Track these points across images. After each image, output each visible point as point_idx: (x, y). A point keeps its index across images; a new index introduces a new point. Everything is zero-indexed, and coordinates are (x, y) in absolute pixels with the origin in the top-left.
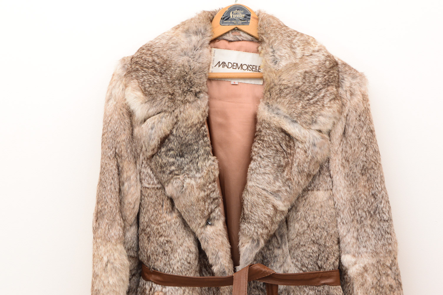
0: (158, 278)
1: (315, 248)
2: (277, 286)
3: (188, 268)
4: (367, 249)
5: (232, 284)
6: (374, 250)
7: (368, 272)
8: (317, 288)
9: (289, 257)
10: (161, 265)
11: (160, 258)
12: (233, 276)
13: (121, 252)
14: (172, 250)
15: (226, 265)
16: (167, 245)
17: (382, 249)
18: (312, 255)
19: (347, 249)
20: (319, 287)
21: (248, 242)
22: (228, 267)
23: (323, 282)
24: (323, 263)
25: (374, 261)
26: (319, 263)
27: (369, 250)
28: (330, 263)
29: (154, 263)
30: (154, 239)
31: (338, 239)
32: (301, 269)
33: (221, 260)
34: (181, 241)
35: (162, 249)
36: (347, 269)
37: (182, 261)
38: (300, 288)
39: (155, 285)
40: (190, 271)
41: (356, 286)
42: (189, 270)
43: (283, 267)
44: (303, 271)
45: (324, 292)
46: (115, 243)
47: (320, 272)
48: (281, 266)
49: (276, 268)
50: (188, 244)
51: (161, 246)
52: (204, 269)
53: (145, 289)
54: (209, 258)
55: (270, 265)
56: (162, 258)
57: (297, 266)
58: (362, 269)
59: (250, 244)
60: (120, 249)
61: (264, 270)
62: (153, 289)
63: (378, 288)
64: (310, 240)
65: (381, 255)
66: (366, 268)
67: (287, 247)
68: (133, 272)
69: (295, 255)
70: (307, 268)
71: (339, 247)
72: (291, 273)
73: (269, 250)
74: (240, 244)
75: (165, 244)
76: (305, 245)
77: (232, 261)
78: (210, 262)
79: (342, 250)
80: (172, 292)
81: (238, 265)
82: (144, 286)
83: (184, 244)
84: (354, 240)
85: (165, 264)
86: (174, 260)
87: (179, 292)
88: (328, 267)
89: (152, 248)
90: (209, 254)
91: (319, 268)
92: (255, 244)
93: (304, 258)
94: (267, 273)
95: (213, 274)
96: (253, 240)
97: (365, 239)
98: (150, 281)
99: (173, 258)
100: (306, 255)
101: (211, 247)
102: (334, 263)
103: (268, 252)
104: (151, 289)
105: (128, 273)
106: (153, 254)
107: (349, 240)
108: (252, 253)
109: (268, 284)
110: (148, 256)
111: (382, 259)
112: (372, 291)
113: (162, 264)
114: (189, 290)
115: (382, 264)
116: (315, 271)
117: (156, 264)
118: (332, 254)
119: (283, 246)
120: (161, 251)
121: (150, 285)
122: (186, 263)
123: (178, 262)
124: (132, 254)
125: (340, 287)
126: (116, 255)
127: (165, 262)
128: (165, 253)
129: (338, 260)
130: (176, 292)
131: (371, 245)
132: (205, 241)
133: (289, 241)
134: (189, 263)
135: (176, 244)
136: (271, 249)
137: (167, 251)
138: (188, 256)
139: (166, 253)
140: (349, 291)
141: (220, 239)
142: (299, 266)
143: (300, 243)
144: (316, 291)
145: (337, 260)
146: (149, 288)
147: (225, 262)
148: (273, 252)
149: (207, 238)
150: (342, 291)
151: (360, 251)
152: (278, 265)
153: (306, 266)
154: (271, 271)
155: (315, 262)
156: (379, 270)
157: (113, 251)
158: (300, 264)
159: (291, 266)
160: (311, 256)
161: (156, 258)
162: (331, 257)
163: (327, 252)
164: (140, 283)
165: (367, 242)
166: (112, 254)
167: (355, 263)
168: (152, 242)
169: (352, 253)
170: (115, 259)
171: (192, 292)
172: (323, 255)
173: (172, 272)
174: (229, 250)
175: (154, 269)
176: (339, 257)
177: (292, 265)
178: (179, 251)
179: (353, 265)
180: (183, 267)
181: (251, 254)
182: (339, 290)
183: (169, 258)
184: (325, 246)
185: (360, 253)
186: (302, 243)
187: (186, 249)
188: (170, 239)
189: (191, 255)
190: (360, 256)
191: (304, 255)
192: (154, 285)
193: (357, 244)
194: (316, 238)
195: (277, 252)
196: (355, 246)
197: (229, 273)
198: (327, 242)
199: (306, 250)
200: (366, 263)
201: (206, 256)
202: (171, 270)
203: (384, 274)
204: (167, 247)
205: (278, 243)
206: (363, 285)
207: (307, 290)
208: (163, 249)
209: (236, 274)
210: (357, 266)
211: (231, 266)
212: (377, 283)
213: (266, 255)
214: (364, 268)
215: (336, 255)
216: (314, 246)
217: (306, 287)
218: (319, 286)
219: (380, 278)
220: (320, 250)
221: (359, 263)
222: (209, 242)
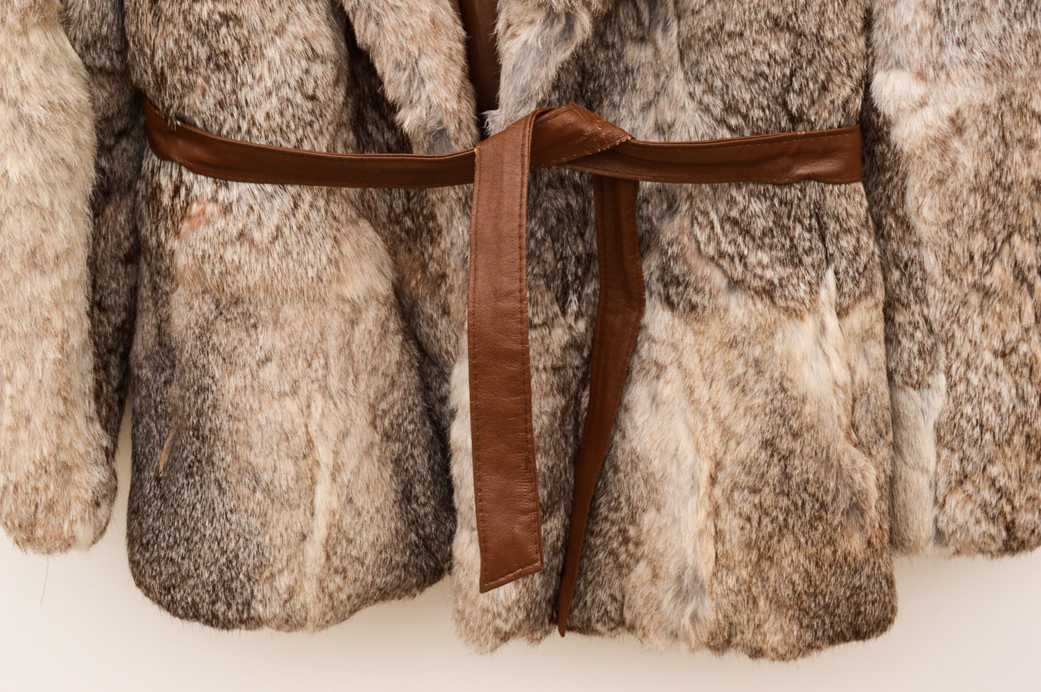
0: (198, 152)
1: (780, 46)
2: (635, 185)
3: (309, 118)
4: (971, 51)
5: (472, 180)
6: (998, 55)
7: (966, 136)
8: (778, 190)
9: (680, 75)
10: (204, 108)
11: (200, 81)
12: (473, 155)
13: (46, 59)
14: (245, 50)
15: (449, 106)
16: (223, 30)
17: (1025, 51)
18: (767, 71)
19: (899, 50)
20: (786, 190)
21: (532, 22)
22: (454, 113)
23: (803, 170)
24: (807, 102)
25: (989, 95)
26: (794, 101)
27: (978, 55)
28: (832, 102)
29: (182, 97)
30: (176, 8)
31: (869, 12)
32: (722, 122)
33: (429, 86)
34: (279, 14)
35: (206, 48)
36: (888, 123)
37: (286, 92)
38: (715, 190)
39: (191, 175)
40: (316, 126)
41: (914, 186)
42: (311, 124)
43: (653, 110)
44: (729, 128)
45: (803, 205)
46: (18, 27)
47: (797, 137)
48: (646, 107)
49: (630, 112)
50: (304, 26)
51: (202, 37)
52: (371, 114)
53: (159, 186)
54: (386, 79)
55: (606, 103)
56: (207, 79)
57: (707, 110)
58: (946, 126)
59: (537, 28)
60: (43, 48)
61: (589, 128)
62: (183, 192)
63: (993, 190)
64: (762, 14)
65: (1020, 73)
66: (960, 121)
67: (674, 38)
68: (119, 125)
69: (704, 69)
70: (745, 117)
71: (868, 44)
72: (685, 138)
73: (606, 46)
74: (500, 26)
75: (218, 26)
76: (741, 35)
77: (470, 87)
78: (391, 93)
79: (880, 52)
80: (252, 202)
81: (494, 105)
82: (156, 178)
83: (291, 28)
84: (925, 19)
85: (221, 104)
86: (252, 88)
87: (277, 202)
88: (827, 117)
89: (171, 44)
90: (384, 65)
91: (793, 119)
92: (558, 28)
93: (738, 81)
94: (602, 142)
96: (551, 16)
97: (966, 12)
98: (172, 161)
99: (250, 79)
100: (744, 72)
101: (392, 39)
102: (846, 102)
103: (602, 56)
104: (176, 191)
105: (87, 136)
106: (173, 66)
107: (908, 19)
108: (543, 61)
109: (601, 177)
110: (159, 71)
111: (1019, 90)
112: (971, 201)
113: (211, 102)
114: (315, 196)
115: (1015, 105)
116: (774, 133)
117: (186, 101)
118: (844, 70)
119: (659, 35)
120: (202, 52)
121: (175, 174)
122: (299, 98)
123: (270, 94)
124: (104, 61)
125: (860, 186)
126: (29, 70)
127: (219, 96)
128: (219, 61)
129: (861, 93)
130: (267, 205)
131: (988, 35)
132: (370, 15)
133: (679, 18)
134: (313, 98)
135: (259, 28)
136: (613, 45)
137: (226, 54)
138: (307, 72)
139: (222, 60)
140: (889, 198)
141: (424, 8)
142: (717, 111)
143: (722, 27)
144: (776, 202)
145: (857, 92)
146: (171, 187)
147: (443, 93)
148: (620, 57)
149: (374, 6)
150: (865, 203)
151: (945, 58)
152: (637, 103)
153: (743, 110)
154: (617, 133)
155: (775, 98)
156: (1003, 128)
157: (16, 55)
158: (718, 102)
159: (683, 107)
160: (763, 75)
161: (185, 78)
162: (838, 80)
163: (824, 62)
164: (145, 164)
165: (974, 25)
166: (11, 69)
167: (923, 104)
168: (169, 20)
169: (916, 66)
170: (24, 88)
171: (327, 202)
172: (809, 72)
173: (249, 132)
174: (460, 47)
175: (183, 120)
176: (866, 82)
177: (691, 106)
178: (271, 52)
179: (914, 110)
180: (289, 113)
181: (541, 67)
182: (858, 198)
183: (234, 80)
184: (819, 39)
185: (943, 66)
186: (729, 26)
187: (299, 47)
188: (233, 8)
189: (318, 69)
190: (943, 75)
191: (738, 73)
192: (188, 177)
193: (936, 31)
194: (785, 10)
195: (636, 54)
196: (926, 41)
197: (461, 141)
198: (827, 26)
199: (746, 54)
200: (961, 102)
201: (375, 72)
202: (244, 126)
203: (1020, 141)
204: (227, 40)
205: (640, 24)
206: (941, 182)
207: (739, 195)
208: (211, 46)
209: (487, 146)
210: (928, 113)
211: (467, 110)
212: (991, 174)
213: (593, 65)
214: (952, 121)
215: (857, 74)
216: (778, 41)
217: (739, 187)
218: (785, 185)
219: (1005, 156)
220: (797, 52)
221: (936, 103)
222: (385, 21)
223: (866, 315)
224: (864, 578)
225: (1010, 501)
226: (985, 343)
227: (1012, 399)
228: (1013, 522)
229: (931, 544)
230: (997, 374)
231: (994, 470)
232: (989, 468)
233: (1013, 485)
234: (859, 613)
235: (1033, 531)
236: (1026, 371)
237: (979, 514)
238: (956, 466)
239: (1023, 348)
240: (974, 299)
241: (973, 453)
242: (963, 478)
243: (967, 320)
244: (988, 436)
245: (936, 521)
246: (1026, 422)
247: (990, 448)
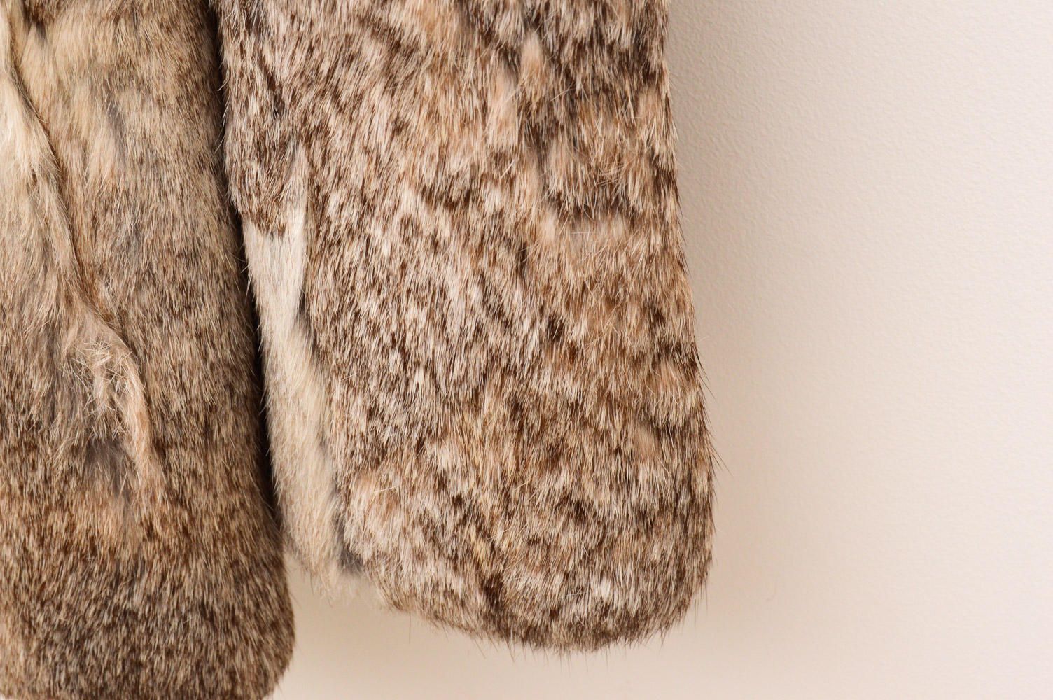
224: (137, 599)
225: (485, 533)
226: (402, 165)
227: (470, 311)
228: (497, 578)
229: (334, 568)
230: (435, 244)
231: (445, 456)
232: (430, 449)
233: (488, 501)
234: (138, 665)
235: (554, 614)
236: (508, 259)
237: (418, 537)
238: (359, 421)
239: (493, 198)
240: (373, 52)
241: (391, 405)
242: (378, 455)
243: (359, 98)
244: (420, 377)
246: (509, 371)
247: (426, 407)
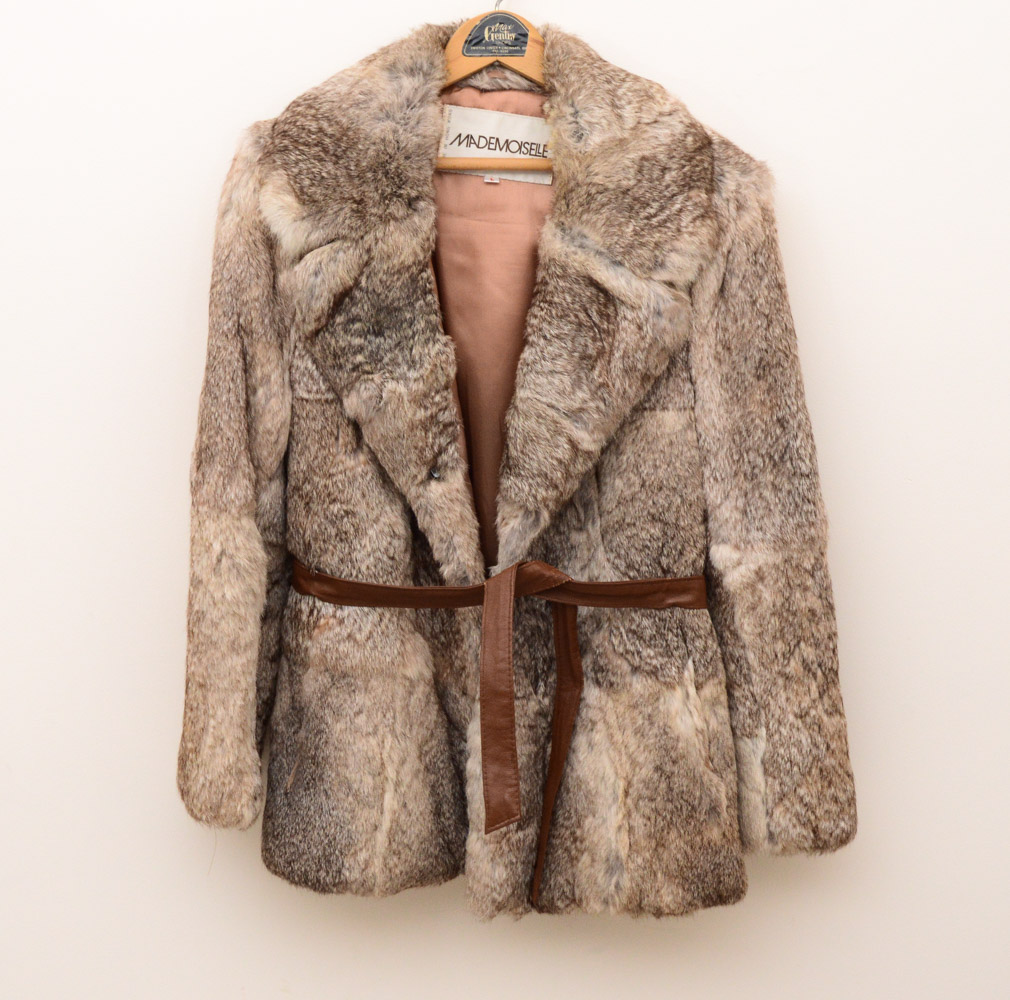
0: (326, 588)
1: (656, 531)
2: (575, 608)
3: (390, 569)
4: (765, 534)
5: (481, 602)
6: (780, 535)
7: (766, 582)
8: (658, 613)
9: (602, 548)
10: (333, 563)
11: (331, 547)
12: (483, 586)
13: (249, 534)
14: (356, 530)
15: (469, 563)
16: (345, 519)
17: (796, 533)
18: (649, 544)
19: (723, 533)
20: (662, 612)
21: (516, 517)
22: (473, 568)
23: (671, 601)
24: (672, 562)
25: (778, 559)
26: (664, 561)
27: (769, 536)
28: (686, 561)
29: (320, 557)
30: (320, 508)
31: (705, 511)
32: (625, 574)
33: (459, 552)
34: (376, 512)
35: (335, 529)
36: (721, 575)
37: (378, 554)
38: (622, 614)
39: (321, 603)
40: (394, 575)
41: (739, 611)
42: (391, 573)
43: (587, 570)
44: (629, 577)
45: (672, 621)
46: (237, 515)
47: (667, 581)
48: (583, 569)
49: (574, 571)
50: (389, 518)
51: (333, 523)
52: (422, 573)
53: (300, 611)
54: (435, 547)
55: (560, 566)
56: (335, 547)
57: (617, 568)
58: (753, 576)
59: (519, 520)
60: (248, 527)
61: (548, 573)
62: (315, 612)
63: (785, 614)
64: (645, 513)
65: (794, 546)
66: (761, 574)
67: (598, 528)
68: (276, 577)
69: (614, 544)
70: (638, 571)
71: (707, 530)
72: (605, 581)
73: (560, 533)
74: (499, 519)
75: (342, 517)
76: (634, 524)
77: (482, 556)
78: (437, 556)
79: (713, 534)
80: (356, 617)
81: (495, 563)
82: (298, 606)
83: (382, 519)
84: (737, 515)
85: (342, 561)
86: (360, 552)
87: (370, 617)
88: (683, 570)
89: (316, 527)
90: (433, 540)
91: (665, 572)
92: (531, 519)
93: (633, 550)
94: (555, 581)
95: (441, 581)
96: (527, 512)
97: (761, 512)
98: (309, 594)
99: (359, 547)
100: (637, 545)
101: (438, 525)
102: (694, 562)
103: (557, 538)
104: (311, 612)
105: (264, 579)
106: (316, 539)
107: (727, 515)
108: (522, 538)
109: (556, 603)
110: (307, 542)
111: (795, 556)
112: (773, 621)
113: (337, 559)
114: (392, 615)
115: (794, 565)
116: (654, 578)
117: (322, 559)
118: (692, 543)
119: (590, 527)
120: (333, 532)
121: (311, 603)
122: (385, 558)
123: (369, 555)
124: (273, 538)
125: (706, 611)
126: (240, 539)
127: (341, 556)
128: (342, 536)
129: (704, 557)
130: (365, 619)
131: (774, 524)
132: (426, 512)
133: (601, 516)
134: (392, 558)
135: (365, 518)
136: (564, 532)
137: (346, 533)
138: (390, 544)
139: (344, 536)
140: (726, 620)
141: (456, 509)
142: (623, 568)
143: (624, 520)
144: (657, 619)
145: (701, 556)
146: (308, 610)
147: (467, 556)
148: (568, 539)
149: (429, 507)
150: (710, 621)
151: (750, 537)
152: (578, 566)
153: (637, 567)
154: (563, 576)
155: (654, 559)
156: (787, 578)
157: (234, 530)
158: (623, 563)
159: (604, 567)
160: (647, 547)
161: (322, 546)
162: (688, 549)
163: (680, 539)
164: (290, 599)
165: (765, 519)
166: (231, 538)
167: (739, 563)
168: (316, 514)
169: (733, 542)
170: (237, 548)
171: (398, 619)
172: (672, 544)
173: (357, 576)
174: (476, 532)
175: (319, 570)
176: (706, 550)
177: (608, 566)
178: (371, 532)
179: (734, 567)
180: (379, 567)
181: (521, 541)
182: (705, 618)
183: (350, 547)
184: (677, 526)
185: (749, 542)
186: (628, 520)
187: (386, 529)
188: (352, 508)
189: (396, 542)
190: (749, 547)
191: (633, 546)
192: (319, 604)
193: (744, 522)
194: (658, 510)
195: (577, 538)
196: (739, 528)
197: (475, 579)
198: (681, 519)
199: (637, 535)
200: (761, 562)
201: (428, 544)
202: (354, 574)
203: (799, 585)
204: (347, 524)
205: (579, 520)
206: (754, 609)
207: (636, 617)
208: (338, 529)
209: (490, 581)
210: (742, 569)
211: (480, 567)
212: (783, 605)
213: (552, 544)
214: (757, 573)
215: (699, 546)
216: (655, 527)
217: (636, 612)
218: (662, 609)
219: (790, 594)
220: (666, 534)
221: (747, 563)
222: (435, 515)
223: (714, 689)
224: (722, 858)
225: (813, 812)
226: (789, 709)
227: (808, 746)
228: (817, 826)
229: (766, 842)
230: (798, 729)
231: (802, 791)
232: (798, 790)
233: (814, 801)
234: (720, 882)
235: (831, 834)
236: (816, 728)
237: (794, 821)
238: (778, 788)
239: (813, 712)
240: (780, 681)
241: (787, 779)
242: (783, 797)
243: (776, 695)
244: (795, 769)
245: (768, 825)
246: (819, 760)
247: (797, 777)
